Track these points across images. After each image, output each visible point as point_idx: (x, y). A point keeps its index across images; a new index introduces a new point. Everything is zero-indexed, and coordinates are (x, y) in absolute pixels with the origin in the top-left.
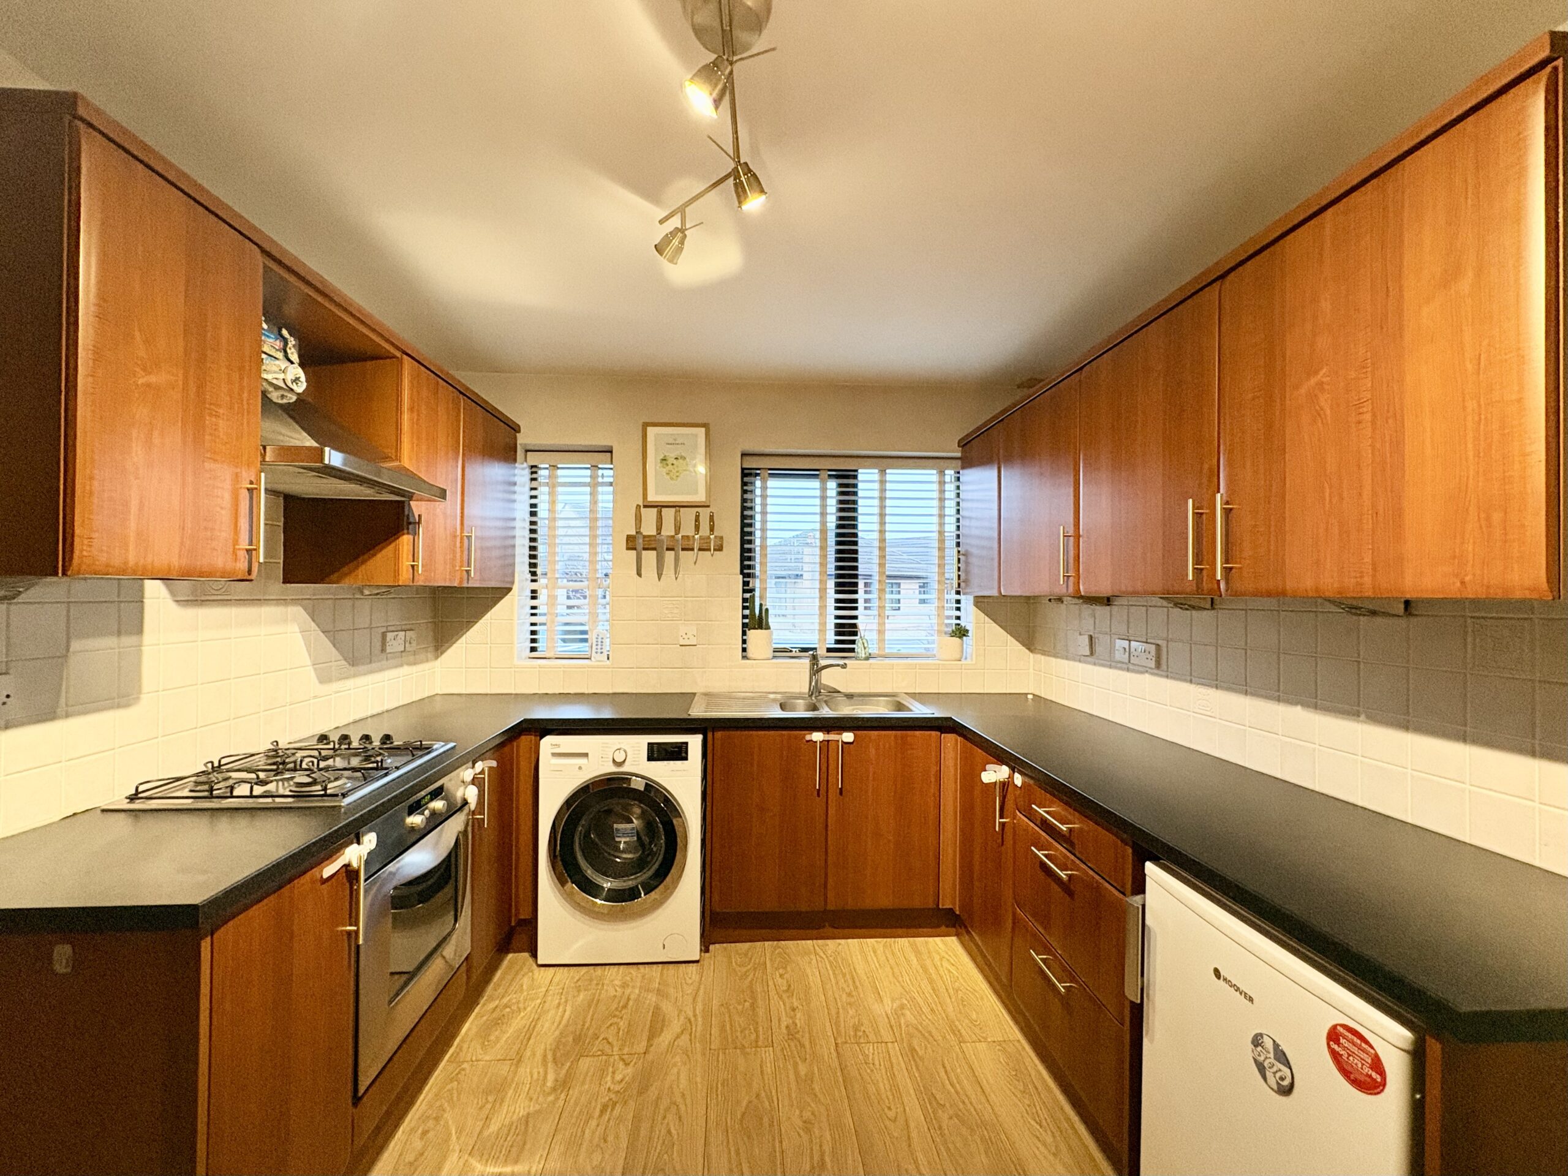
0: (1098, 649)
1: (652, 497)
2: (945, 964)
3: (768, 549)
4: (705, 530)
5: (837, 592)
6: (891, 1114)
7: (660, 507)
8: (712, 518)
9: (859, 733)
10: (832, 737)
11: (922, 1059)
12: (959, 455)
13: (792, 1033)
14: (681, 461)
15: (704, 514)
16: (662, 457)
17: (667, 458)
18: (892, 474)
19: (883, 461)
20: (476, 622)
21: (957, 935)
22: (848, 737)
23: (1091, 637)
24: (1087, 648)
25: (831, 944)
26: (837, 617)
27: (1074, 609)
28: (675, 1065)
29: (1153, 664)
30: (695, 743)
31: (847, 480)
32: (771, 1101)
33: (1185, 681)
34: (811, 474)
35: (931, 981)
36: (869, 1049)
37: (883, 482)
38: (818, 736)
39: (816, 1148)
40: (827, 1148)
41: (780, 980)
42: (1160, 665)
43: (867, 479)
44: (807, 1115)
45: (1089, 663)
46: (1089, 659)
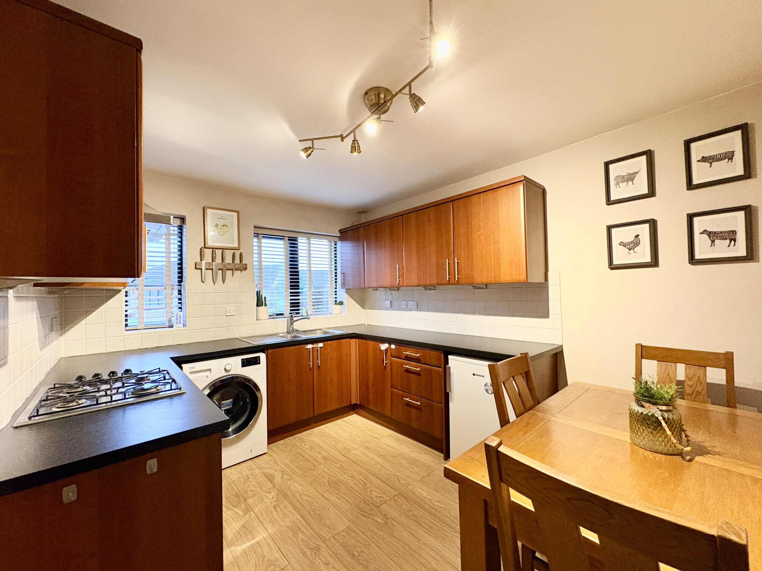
0: (393, 305)
1: (210, 243)
2: (358, 422)
3: (263, 270)
4: (237, 261)
5: (291, 289)
6: (374, 464)
7: (213, 249)
8: (241, 255)
9: (325, 343)
10: (315, 346)
11: (371, 448)
12: (339, 235)
13: (325, 459)
14: (225, 227)
15: (237, 253)
16: (215, 224)
17: (218, 225)
18: (313, 241)
19: (309, 235)
20: (94, 311)
21: (356, 413)
22: (321, 345)
23: (391, 301)
24: (390, 305)
25: (316, 430)
26: (291, 300)
27: (383, 293)
28: (290, 484)
29: (416, 308)
30: (263, 356)
31: (293, 242)
32: (335, 477)
33: (427, 311)
34: (281, 238)
35: (357, 428)
36: (354, 452)
37: (309, 244)
38: (310, 346)
39: (360, 481)
40: (362, 479)
41: (306, 447)
42: (418, 308)
43: (302, 242)
44: (350, 475)
45: (391, 310)
46: (391, 309)
